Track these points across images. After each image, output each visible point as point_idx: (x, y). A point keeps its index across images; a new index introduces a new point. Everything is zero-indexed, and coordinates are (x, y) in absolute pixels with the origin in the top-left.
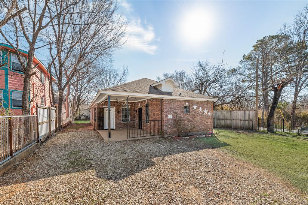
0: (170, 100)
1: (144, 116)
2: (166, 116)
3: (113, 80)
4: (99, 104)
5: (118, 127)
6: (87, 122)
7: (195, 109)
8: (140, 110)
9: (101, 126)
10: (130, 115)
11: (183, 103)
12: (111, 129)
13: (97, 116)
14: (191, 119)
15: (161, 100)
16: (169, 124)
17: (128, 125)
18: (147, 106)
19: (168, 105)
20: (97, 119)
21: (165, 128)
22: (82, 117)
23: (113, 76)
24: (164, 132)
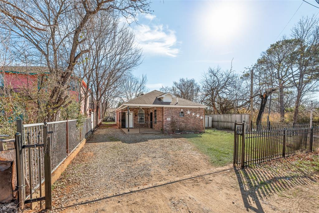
0: (168, 108)
1: (154, 119)
2: (166, 119)
3: (134, 87)
4: (122, 110)
5: (136, 126)
6: (112, 123)
7: (189, 114)
8: (151, 113)
9: (123, 126)
10: (144, 118)
11: (179, 110)
12: (130, 128)
13: (121, 118)
14: (185, 121)
15: (162, 108)
16: (168, 124)
17: (142, 125)
18: (155, 111)
19: (167, 111)
20: (121, 121)
21: (165, 127)
22: (109, 119)
23: (134, 83)
24: (164, 129)
